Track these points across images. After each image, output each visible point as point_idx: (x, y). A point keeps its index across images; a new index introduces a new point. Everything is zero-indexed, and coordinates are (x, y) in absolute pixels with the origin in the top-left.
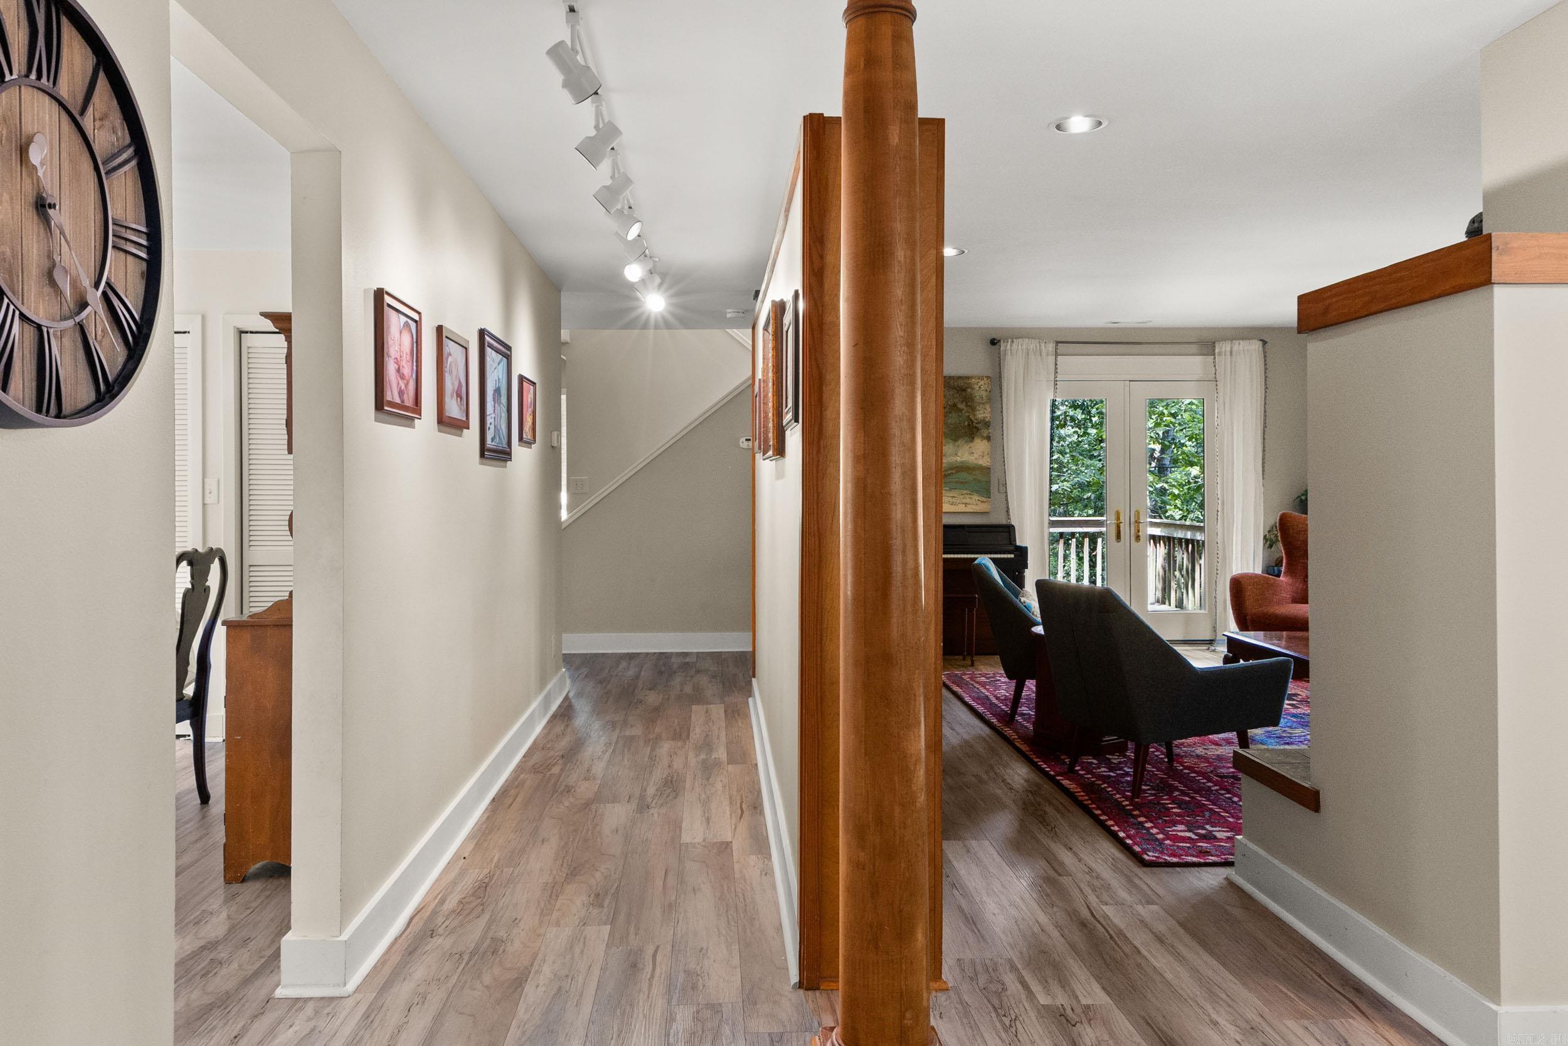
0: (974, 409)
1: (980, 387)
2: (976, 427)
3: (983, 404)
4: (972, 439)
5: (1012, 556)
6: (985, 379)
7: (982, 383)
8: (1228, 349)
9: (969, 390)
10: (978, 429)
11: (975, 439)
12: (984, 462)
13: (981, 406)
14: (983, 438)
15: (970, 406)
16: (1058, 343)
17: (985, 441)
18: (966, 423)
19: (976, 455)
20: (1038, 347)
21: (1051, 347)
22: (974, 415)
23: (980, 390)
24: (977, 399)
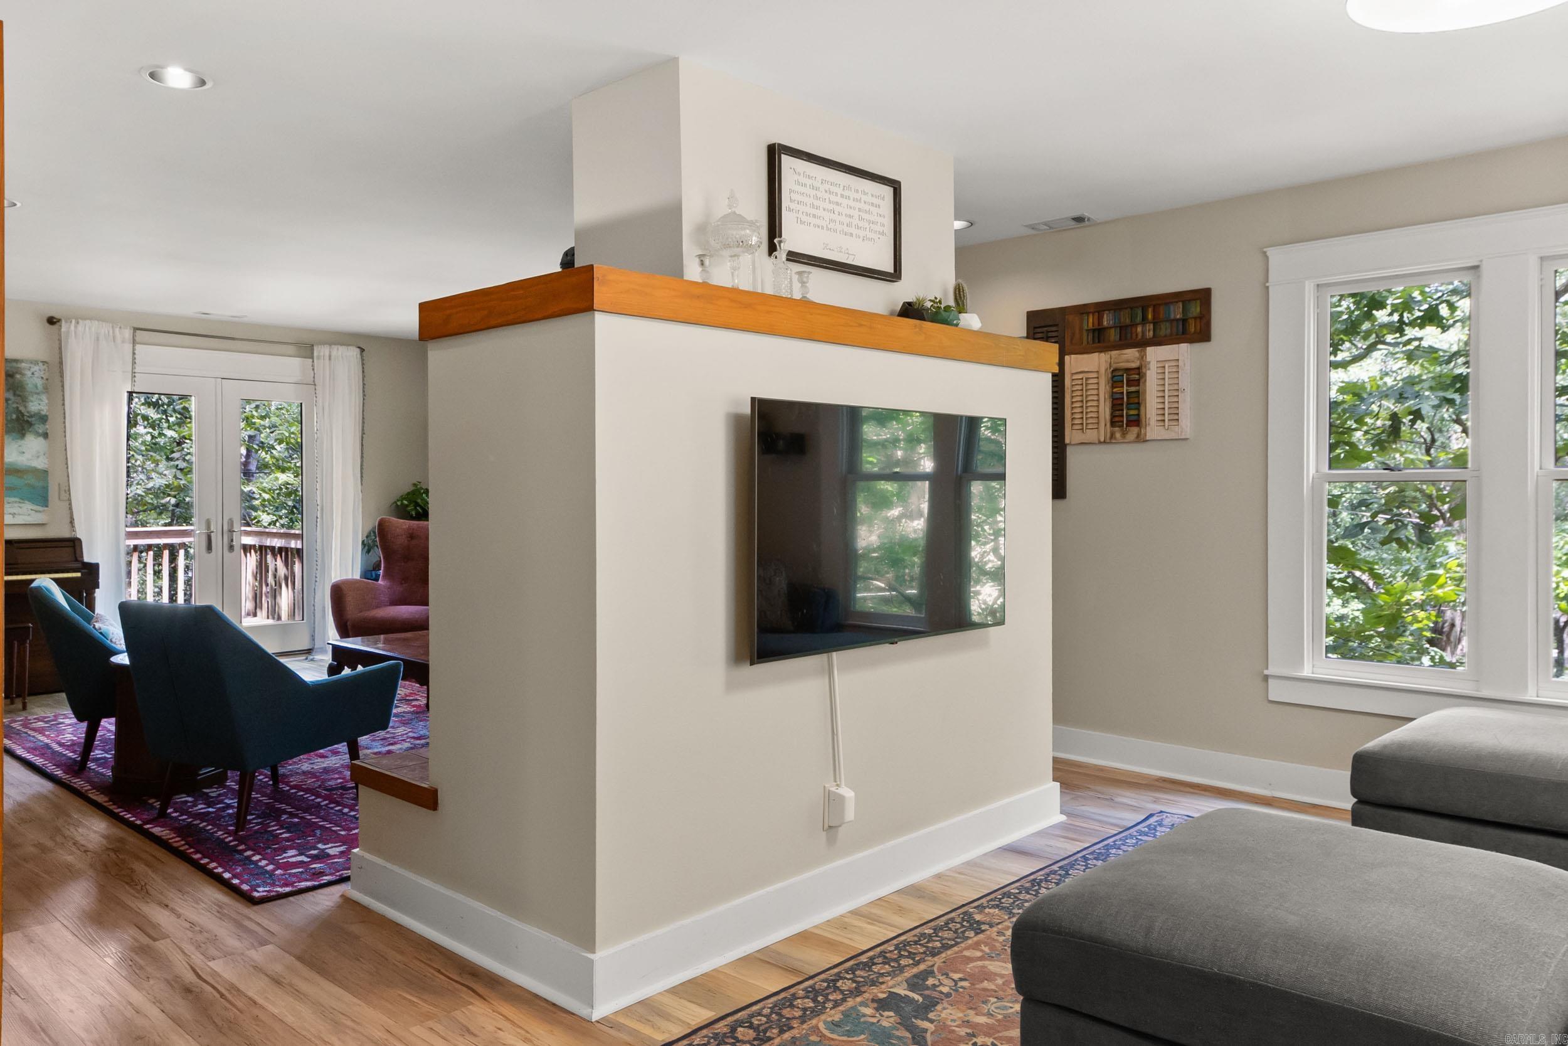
0: (24, 400)
1: (33, 374)
2: (28, 421)
3: (38, 394)
4: (23, 436)
5: (79, 575)
6: (41, 364)
7: (36, 368)
8: (327, 354)
9: (18, 376)
10: (30, 424)
11: (27, 435)
12: (40, 464)
13: (35, 396)
14: (38, 434)
15: (19, 396)
16: (136, 329)
17: (41, 439)
18: (14, 416)
19: (27, 456)
20: (111, 332)
21: (128, 333)
22: (25, 407)
23: (33, 378)
24: (30, 387)
